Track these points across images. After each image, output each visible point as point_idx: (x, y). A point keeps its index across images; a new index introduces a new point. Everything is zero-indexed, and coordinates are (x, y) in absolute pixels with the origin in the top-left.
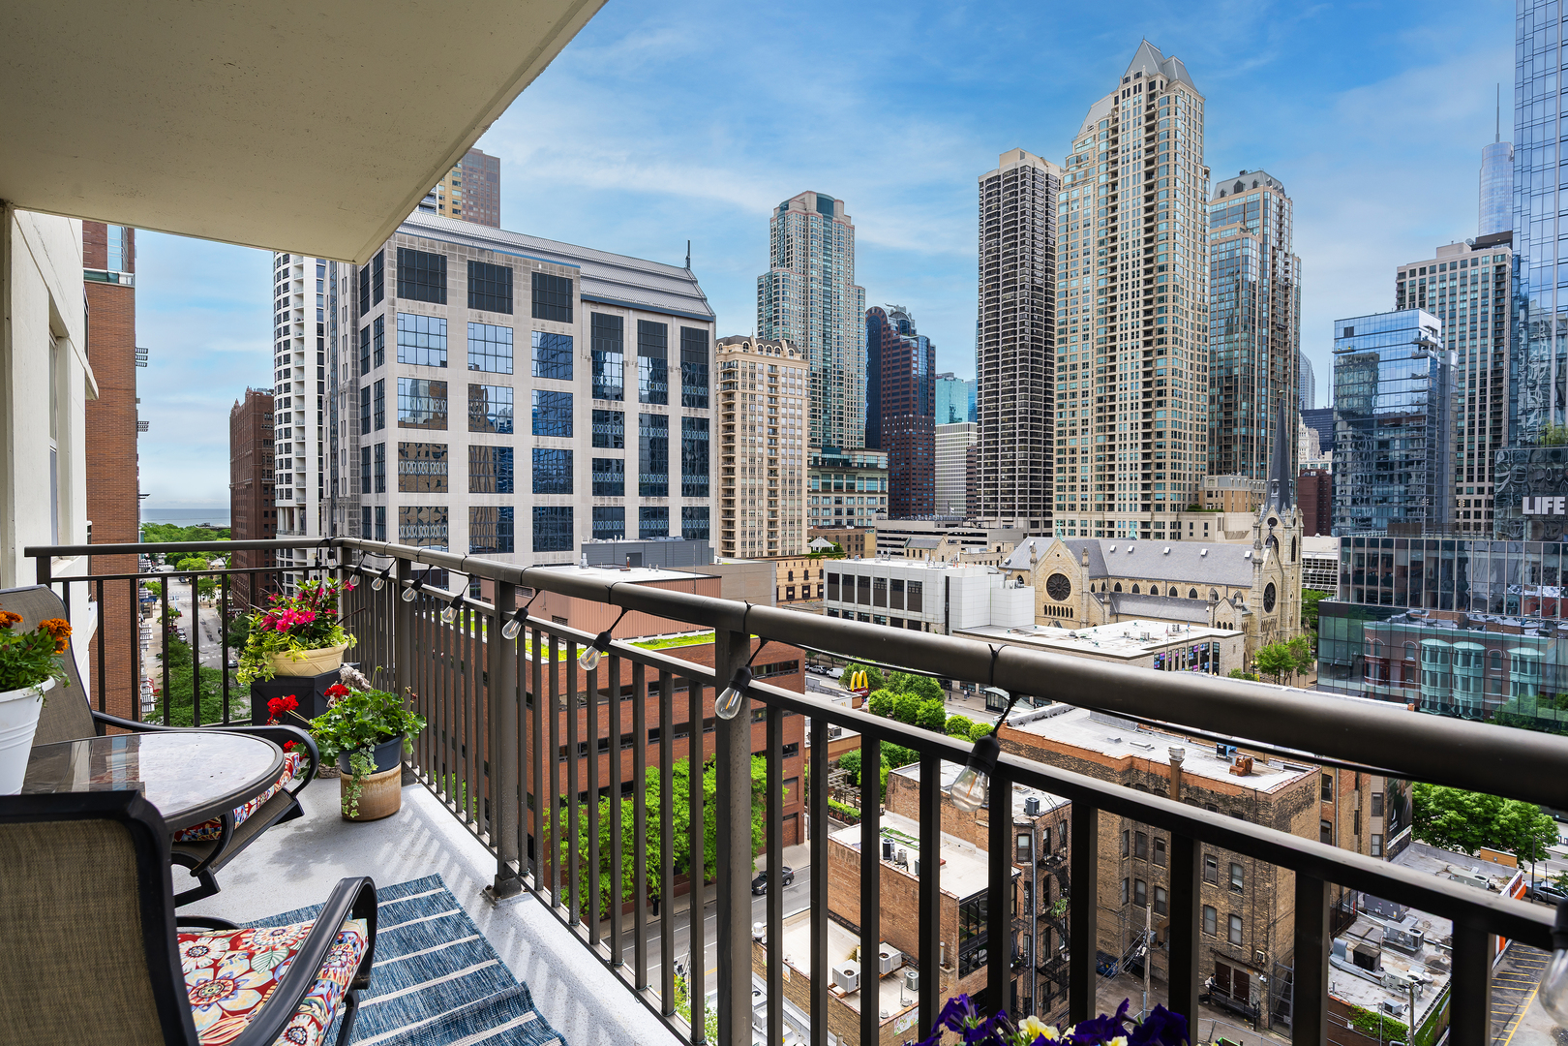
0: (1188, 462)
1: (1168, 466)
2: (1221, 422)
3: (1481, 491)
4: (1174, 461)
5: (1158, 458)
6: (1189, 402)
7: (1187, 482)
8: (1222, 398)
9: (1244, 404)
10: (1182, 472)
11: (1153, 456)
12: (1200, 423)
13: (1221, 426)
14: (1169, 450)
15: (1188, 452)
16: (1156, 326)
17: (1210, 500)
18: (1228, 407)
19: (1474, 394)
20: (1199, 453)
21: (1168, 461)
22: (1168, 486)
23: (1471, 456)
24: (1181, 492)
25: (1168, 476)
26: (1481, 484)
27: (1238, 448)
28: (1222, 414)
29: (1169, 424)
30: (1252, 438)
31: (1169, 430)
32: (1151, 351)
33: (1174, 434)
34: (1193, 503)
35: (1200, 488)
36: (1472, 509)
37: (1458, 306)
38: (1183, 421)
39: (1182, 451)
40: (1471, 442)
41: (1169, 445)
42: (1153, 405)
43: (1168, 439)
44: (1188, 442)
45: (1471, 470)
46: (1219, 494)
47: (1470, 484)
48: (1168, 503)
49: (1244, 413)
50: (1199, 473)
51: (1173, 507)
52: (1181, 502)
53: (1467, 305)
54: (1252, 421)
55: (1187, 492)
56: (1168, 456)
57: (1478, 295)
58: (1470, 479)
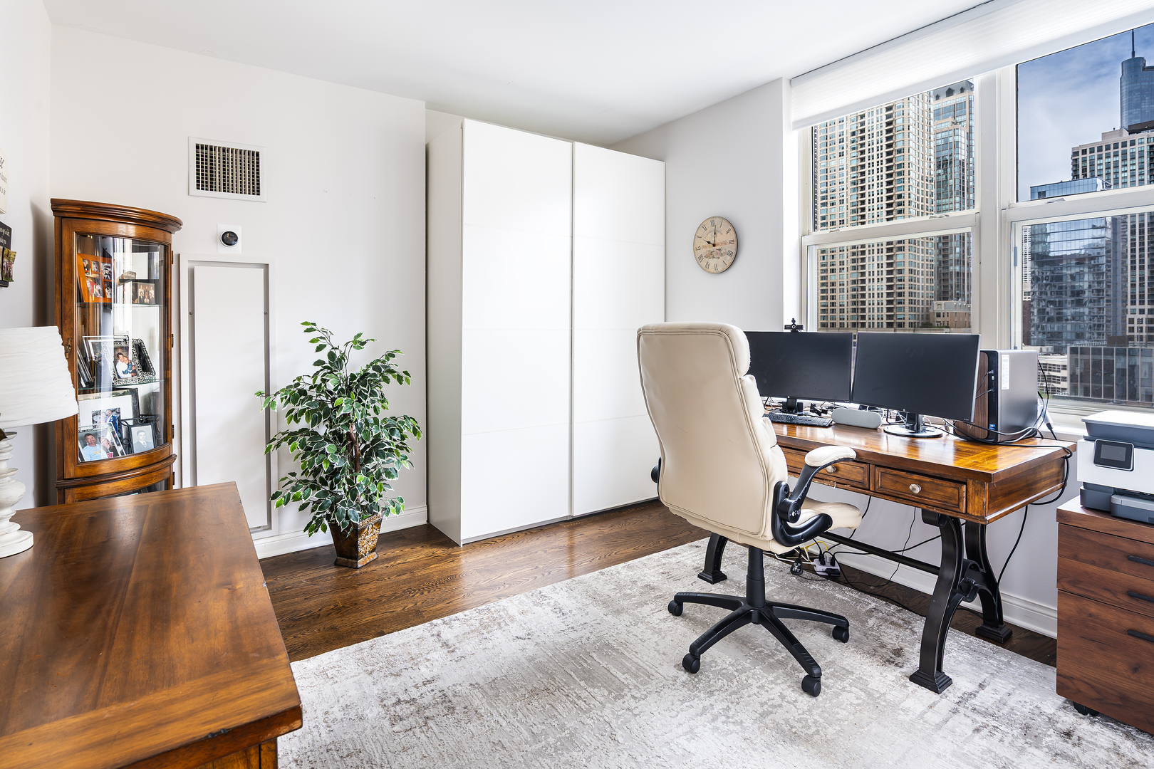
0: (921, 291)
1: (907, 294)
2: (940, 262)
3: (1142, 312)
4: (911, 290)
5: (899, 288)
6: (921, 247)
7: (921, 306)
8: (941, 245)
9: (958, 249)
10: (917, 299)
11: (895, 288)
12: (929, 263)
13: (940, 265)
14: (907, 283)
15: (921, 284)
16: (895, 193)
17: (939, 319)
18: (945, 256)
19: (1135, 240)
20: (929, 285)
21: (907, 290)
22: (907, 309)
23: (1134, 285)
24: (917, 313)
25: (907, 302)
26: (1142, 307)
27: (954, 282)
28: (941, 257)
29: (907, 264)
30: (964, 274)
31: (907, 268)
32: (892, 211)
33: (911, 271)
34: (925, 321)
35: (931, 311)
36: (1136, 325)
37: (1121, 175)
38: (917, 262)
39: (917, 284)
40: (1134, 275)
41: (907, 279)
42: (894, 250)
43: (906, 275)
44: (921, 277)
45: (1133, 296)
46: (946, 315)
47: (1133, 307)
48: (907, 322)
49: (958, 255)
50: (929, 299)
51: (911, 325)
52: (916, 321)
53: (1128, 174)
54: (964, 262)
55: (921, 313)
56: (907, 287)
57: (1136, 167)
58: (1133, 303)
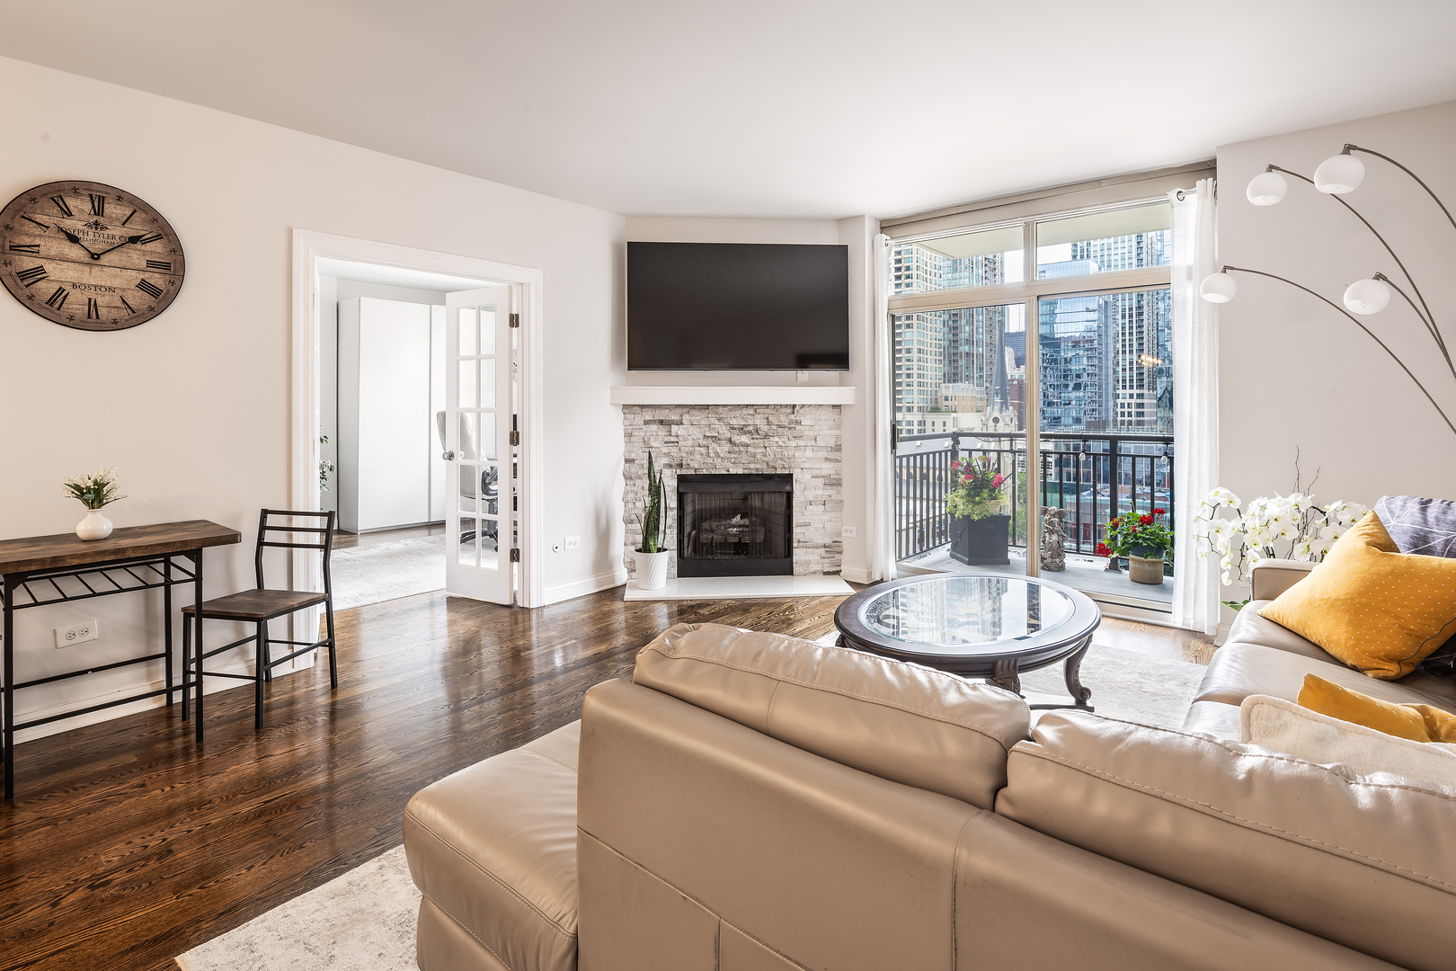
0: (929, 373)
1: (915, 376)
2: (950, 341)
3: (1131, 396)
4: (920, 372)
5: (908, 369)
6: (929, 325)
7: (929, 389)
8: (950, 322)
9: (967, 328)
10: (925, 381)
11: (903, 368)
12: (937, 342)
13: (950, 344)
14: (915, 364)
15: (929, 365)
16: (904, 264)
17: (946, 403)
18: (955, 330)
19: (1125, 324)
20: (937, 365)
21: (915, 372)
22: (916, 392)
23: (1124, 370)
24: (925, 397)
25: (915, 384)
26: (1131, 391)
27: (962, 362)
28: (951, 335)
29: (915, 342)
30: (973, 354)
31: (915, 347)
32: (901, 284)
33: (920, 351)
34: (934, 405)
35: (939, 394)
36: (1126, 410)
37: (1113, 258)
38: (925, 340)
39: (925, 364)
40: (1124, 360)
41: (915, 359)
42: (903, 327)
43: (915, 355)
44: (929, 357)
45: (1124, 381)
46: (953, 398)
47: (1124, 391)
48: (916, 406)
49: (967, 335)
50: (937, 381)
51: (920, 409)
52: (925, 405)
53: (1119, 257)
54: (973, 341)
55: (929, 397)
56: (915, 368)
57: (1126, 251)
58: (1124, 387)
